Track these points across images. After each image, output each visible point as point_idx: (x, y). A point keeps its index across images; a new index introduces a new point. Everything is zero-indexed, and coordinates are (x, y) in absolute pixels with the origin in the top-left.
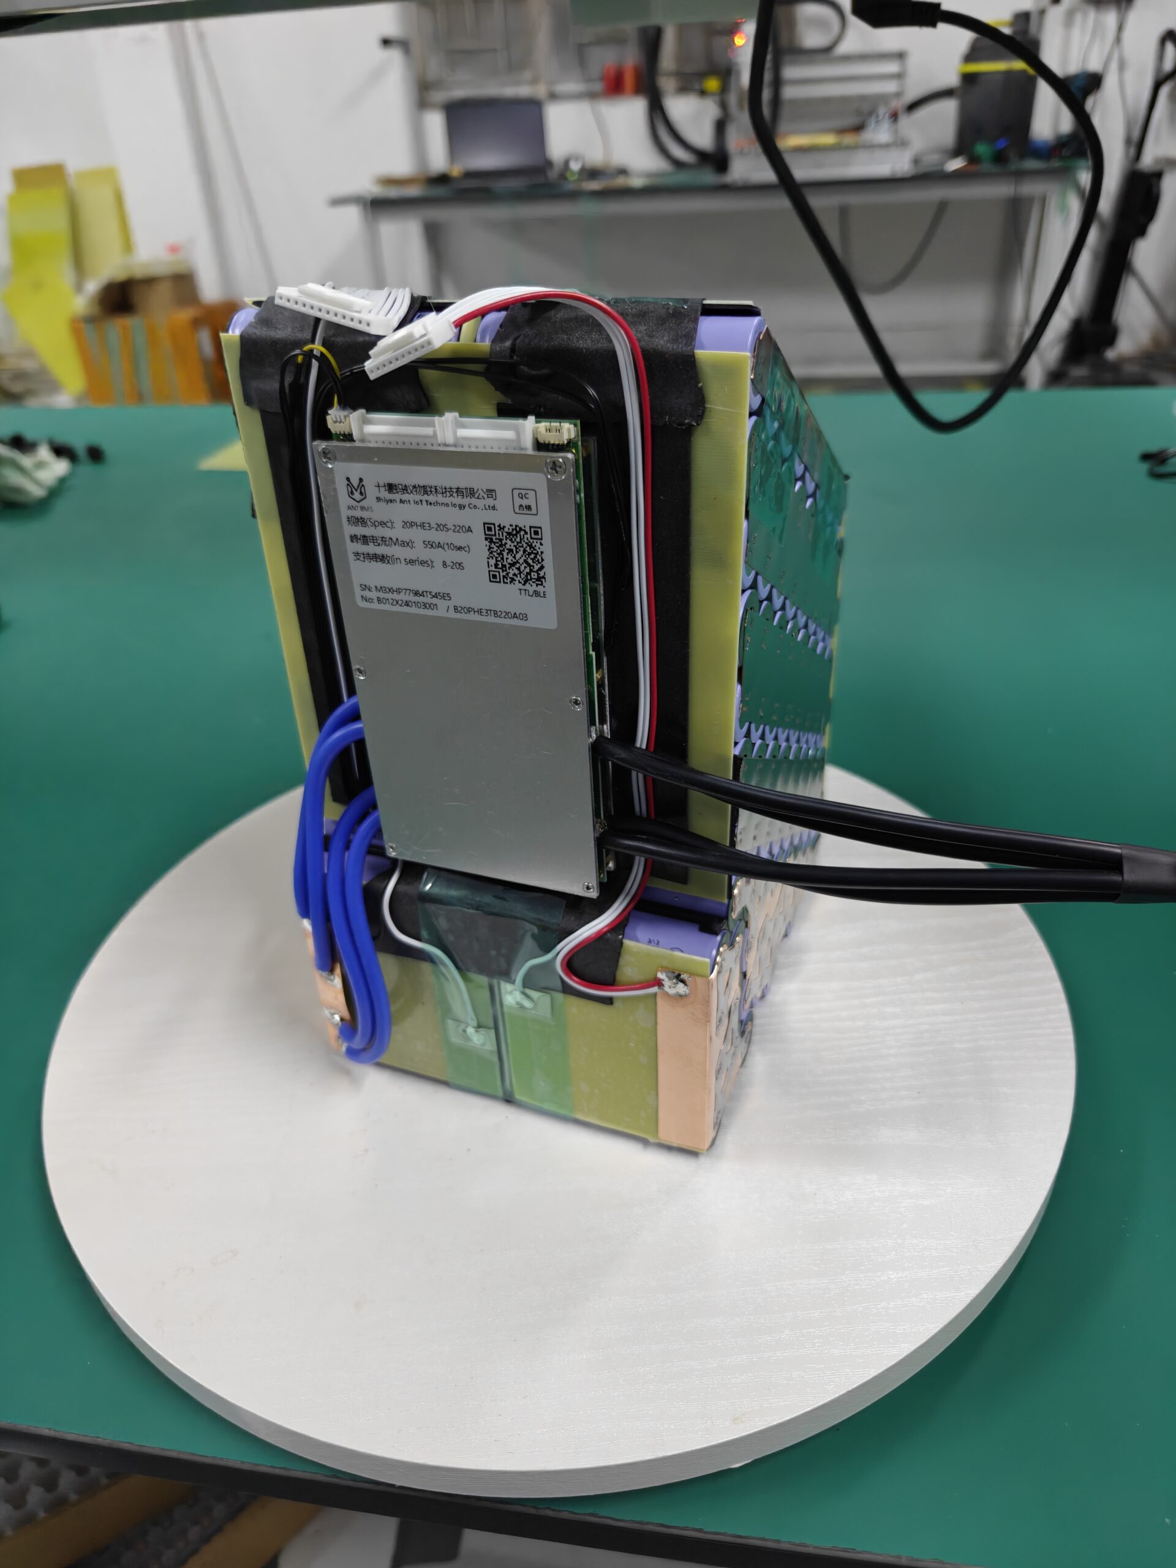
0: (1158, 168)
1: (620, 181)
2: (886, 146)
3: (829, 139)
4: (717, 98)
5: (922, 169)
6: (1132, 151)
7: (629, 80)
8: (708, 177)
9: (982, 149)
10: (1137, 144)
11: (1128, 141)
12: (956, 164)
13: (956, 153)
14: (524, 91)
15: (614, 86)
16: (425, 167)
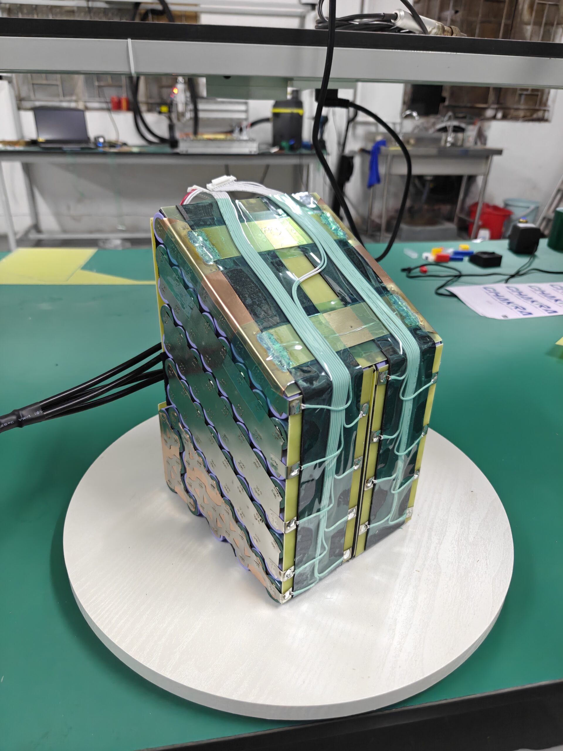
0: (350, 155)
1: (125, 149)
2: (246, 141)
3: (222, 136)
4: (167, 115)
5: (262, 151)
6: (341, 148)
7: (124, 104)
8: (167, 149)
9: (284, 144)
10: (343, 145)
11: (339, 143)
12: (275, 150)
13: (274, 144)
14: (73, 105)
15: (117, 106)
16: (23, 137)
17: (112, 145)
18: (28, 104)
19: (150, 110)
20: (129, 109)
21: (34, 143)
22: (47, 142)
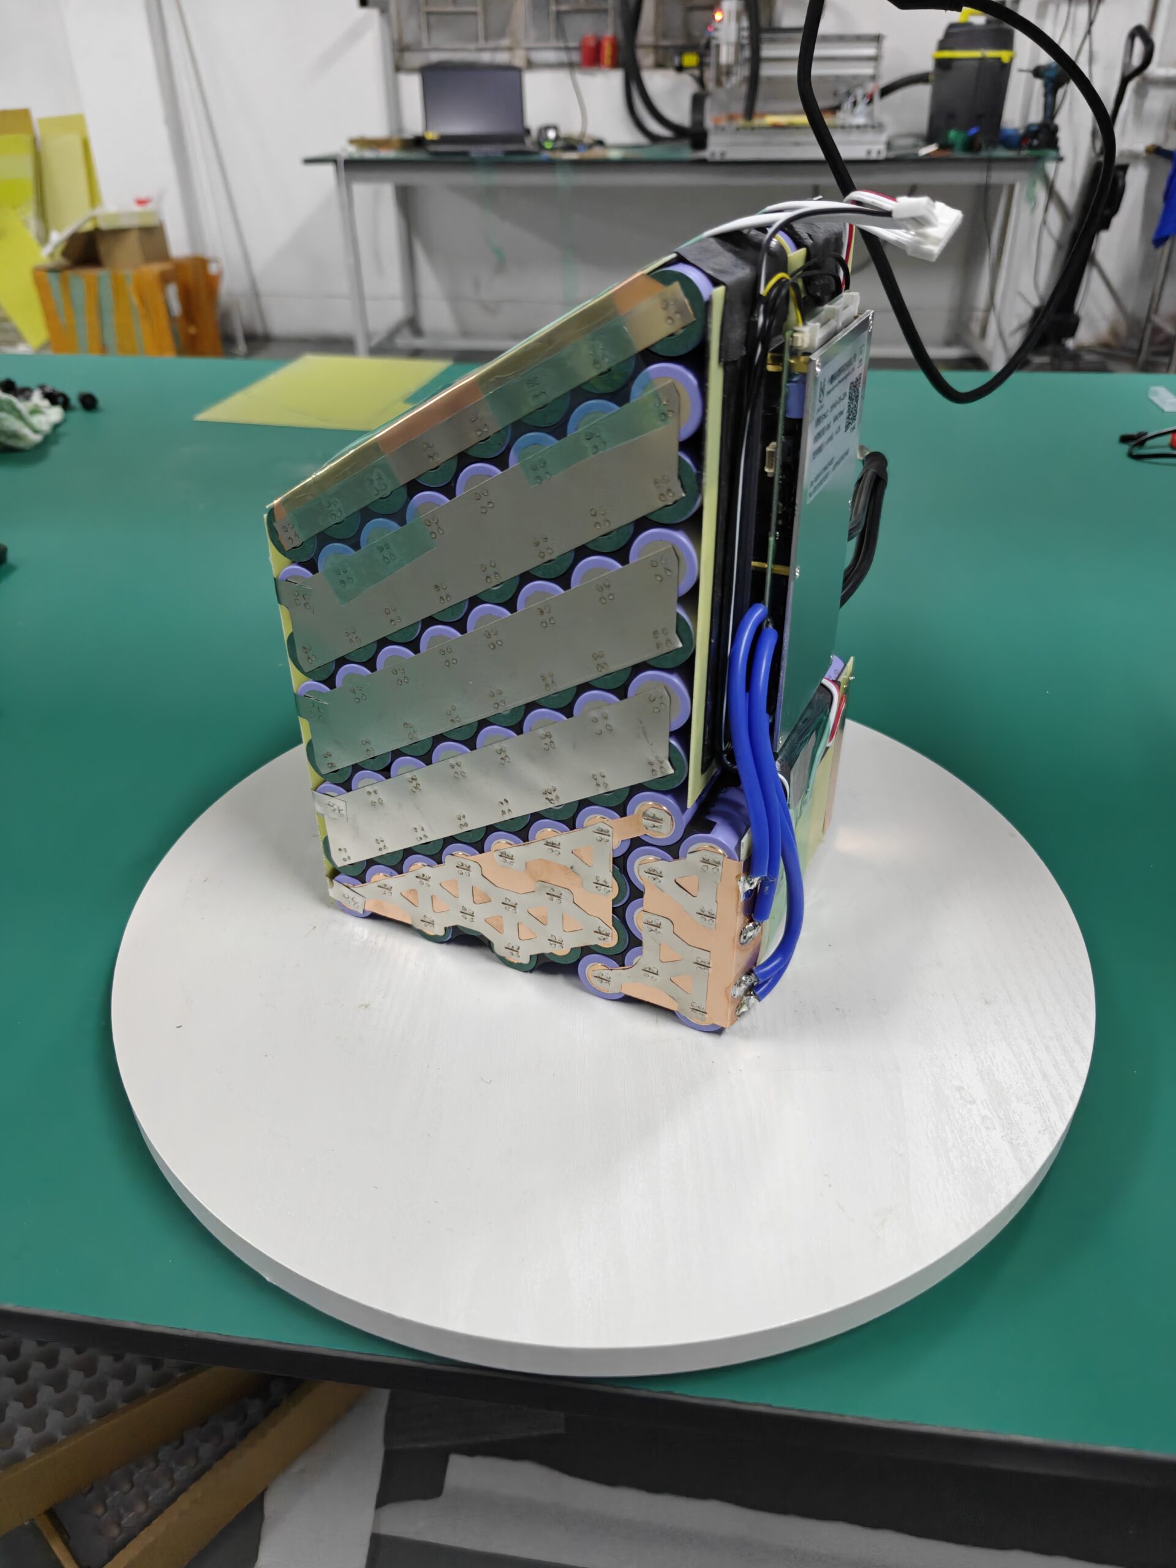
0: (1123, 161)
1: (597, 153)
2: (862, 129)
4: (695, 73)
5: (894, 153)
7: (607, 52)
8: (686, 153)
9: (953, 136)
12: (927, 150)
13: (929, 140)
14: (502, 58)
15: (592, 58)
16: (400, 129)
17: (570, 145)
18: (416, 59)
19: (659, 65)
20: (615, 64)
21: (419, 142)
22: (445, 139)
